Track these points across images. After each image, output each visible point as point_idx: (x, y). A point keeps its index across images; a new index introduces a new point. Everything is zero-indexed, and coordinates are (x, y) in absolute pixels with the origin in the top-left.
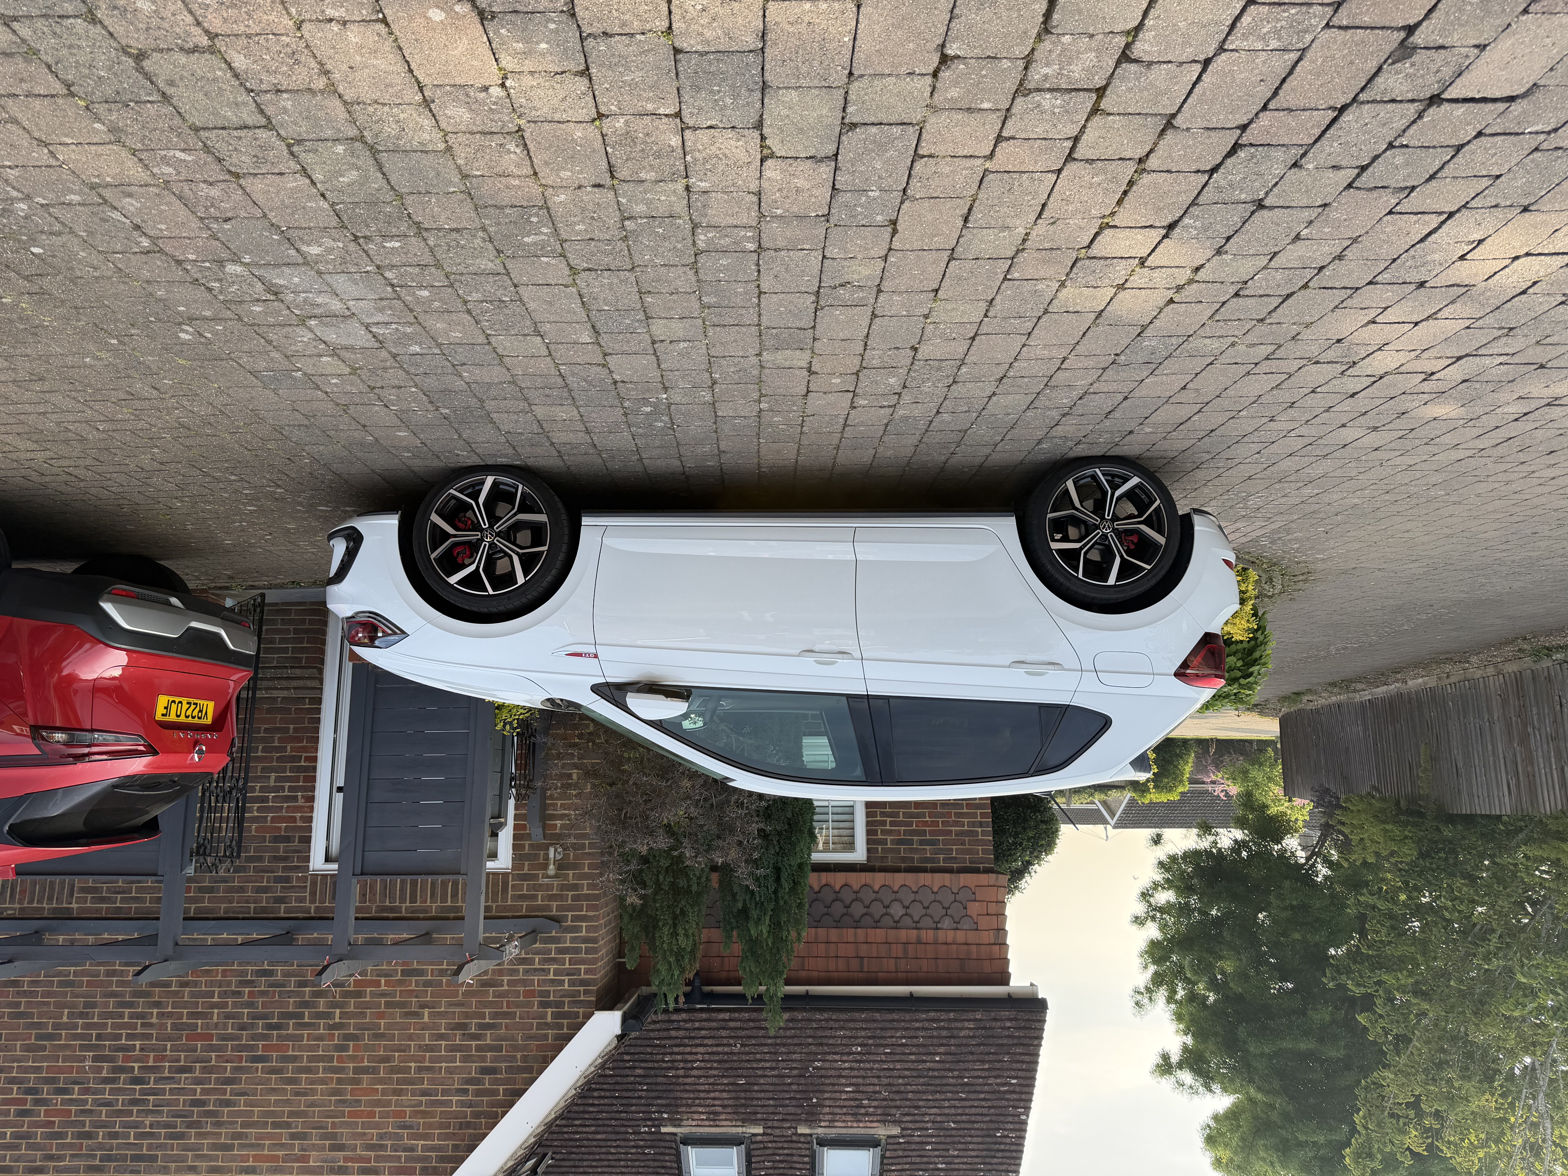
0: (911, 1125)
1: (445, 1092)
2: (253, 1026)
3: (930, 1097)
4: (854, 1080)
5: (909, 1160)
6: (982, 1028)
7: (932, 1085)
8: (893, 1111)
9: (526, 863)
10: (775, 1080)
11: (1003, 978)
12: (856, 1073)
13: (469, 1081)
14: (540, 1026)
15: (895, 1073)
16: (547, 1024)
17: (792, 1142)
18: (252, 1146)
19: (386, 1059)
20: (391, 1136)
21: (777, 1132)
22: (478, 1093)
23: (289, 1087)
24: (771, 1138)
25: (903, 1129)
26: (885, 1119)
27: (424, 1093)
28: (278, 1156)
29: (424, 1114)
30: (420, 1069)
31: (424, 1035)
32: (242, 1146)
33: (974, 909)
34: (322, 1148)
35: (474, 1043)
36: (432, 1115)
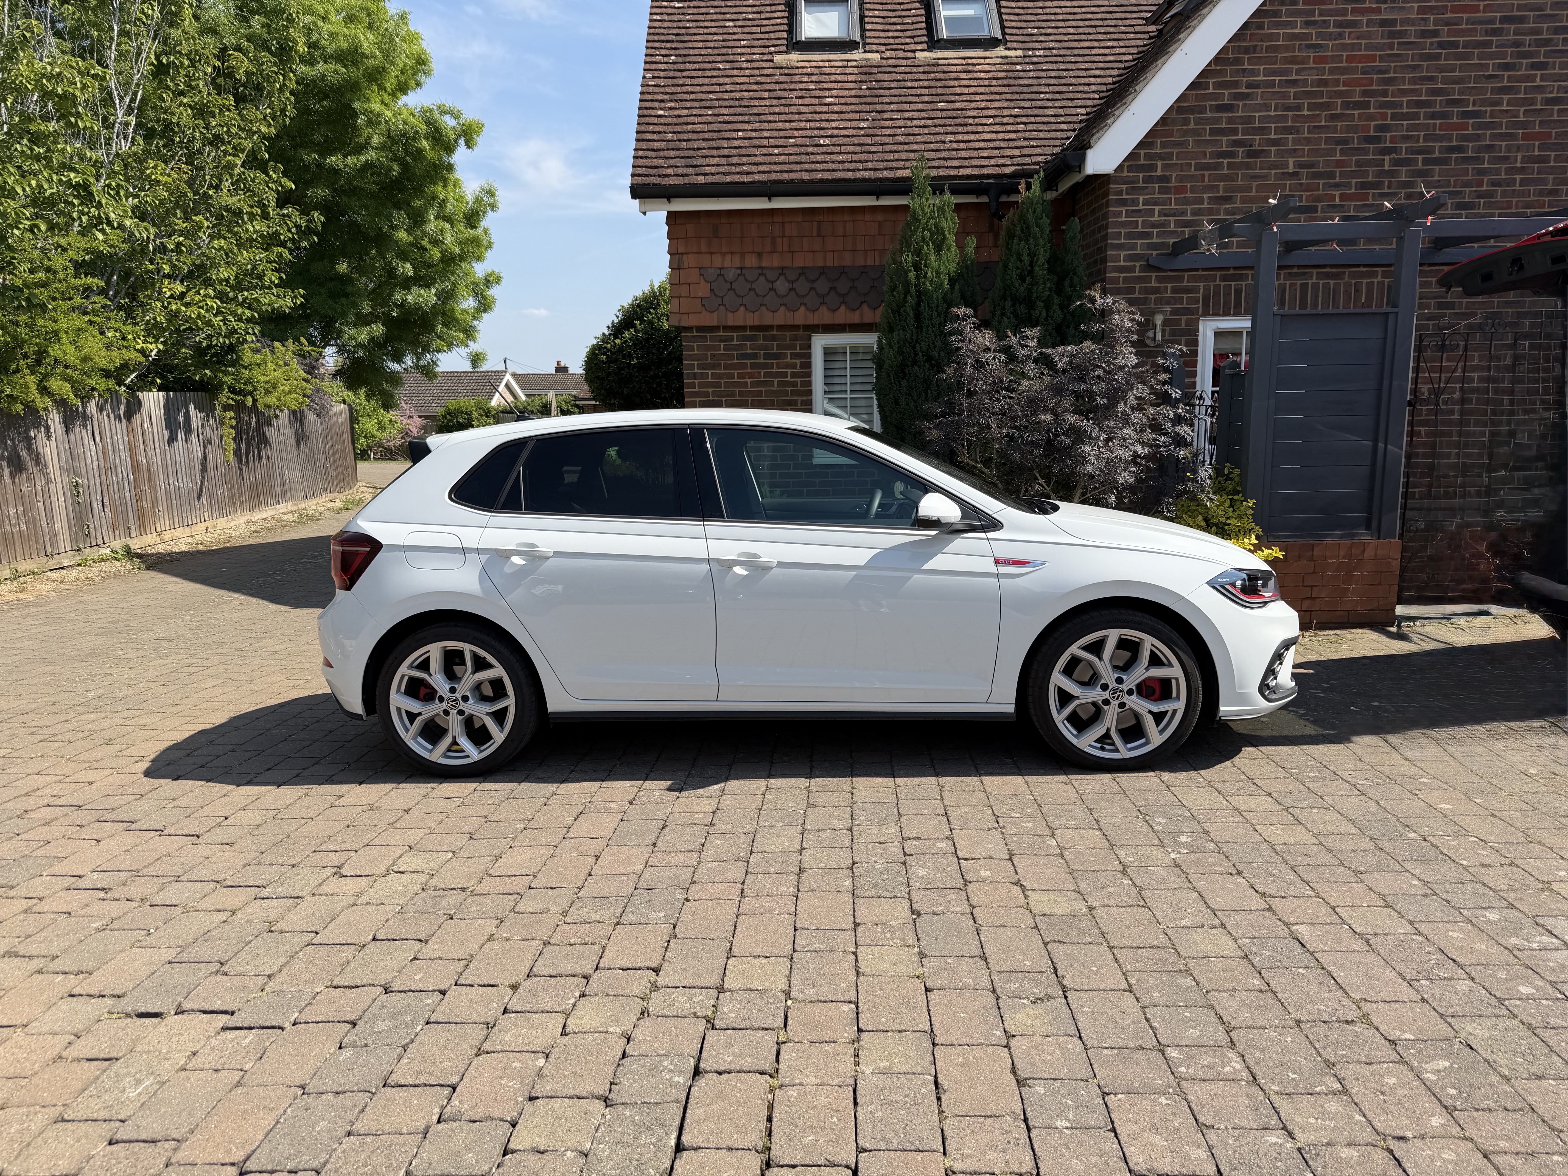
0: (764, 64)
1: (1272, 84)
2: (1479, 150)
3: (746, 94)
4: (825, 109)
5: (763, 29)
6: (696, 166)
7: (745, 106)
8: (783, 79)
9: (1183, 326)
10: (907, 107)
11: (673, 218)
12: (824, 117)
13: (1246, 96)
14: (1169, 156)
15: (783, 117)
16: (1162, 159)
17: (885, 44)
18: (1481, 22)
19: (1334, 117)
20: (1330, 37)
21: (901, 54)
22: (1236, 84)
23: (1440, 85)
24: (907, 47)
25: (772, 61)
26: (789, 71)
27: (1294, 83)
28: (1452, 12)
29: (1294, 60)
30: (1298, 108)
31: (1294, 143)
32: (1492, 21)
33: (703, 290)
34: (1405, 22)
35: (1240, 137)
36: (1286, 60)
